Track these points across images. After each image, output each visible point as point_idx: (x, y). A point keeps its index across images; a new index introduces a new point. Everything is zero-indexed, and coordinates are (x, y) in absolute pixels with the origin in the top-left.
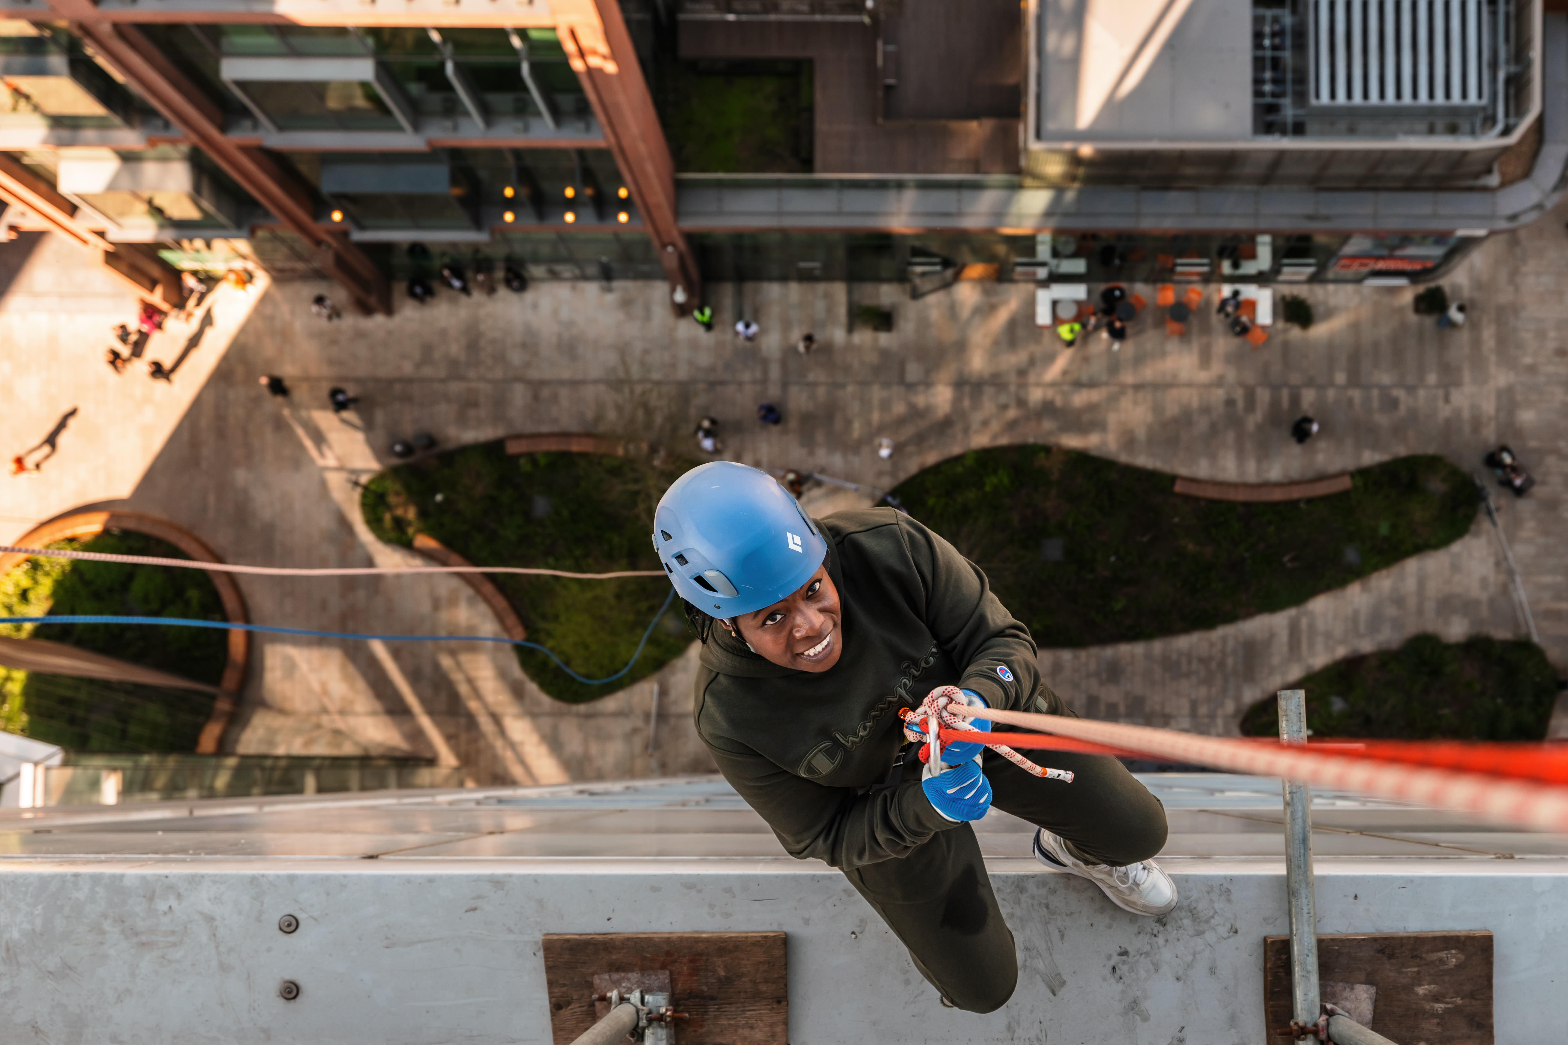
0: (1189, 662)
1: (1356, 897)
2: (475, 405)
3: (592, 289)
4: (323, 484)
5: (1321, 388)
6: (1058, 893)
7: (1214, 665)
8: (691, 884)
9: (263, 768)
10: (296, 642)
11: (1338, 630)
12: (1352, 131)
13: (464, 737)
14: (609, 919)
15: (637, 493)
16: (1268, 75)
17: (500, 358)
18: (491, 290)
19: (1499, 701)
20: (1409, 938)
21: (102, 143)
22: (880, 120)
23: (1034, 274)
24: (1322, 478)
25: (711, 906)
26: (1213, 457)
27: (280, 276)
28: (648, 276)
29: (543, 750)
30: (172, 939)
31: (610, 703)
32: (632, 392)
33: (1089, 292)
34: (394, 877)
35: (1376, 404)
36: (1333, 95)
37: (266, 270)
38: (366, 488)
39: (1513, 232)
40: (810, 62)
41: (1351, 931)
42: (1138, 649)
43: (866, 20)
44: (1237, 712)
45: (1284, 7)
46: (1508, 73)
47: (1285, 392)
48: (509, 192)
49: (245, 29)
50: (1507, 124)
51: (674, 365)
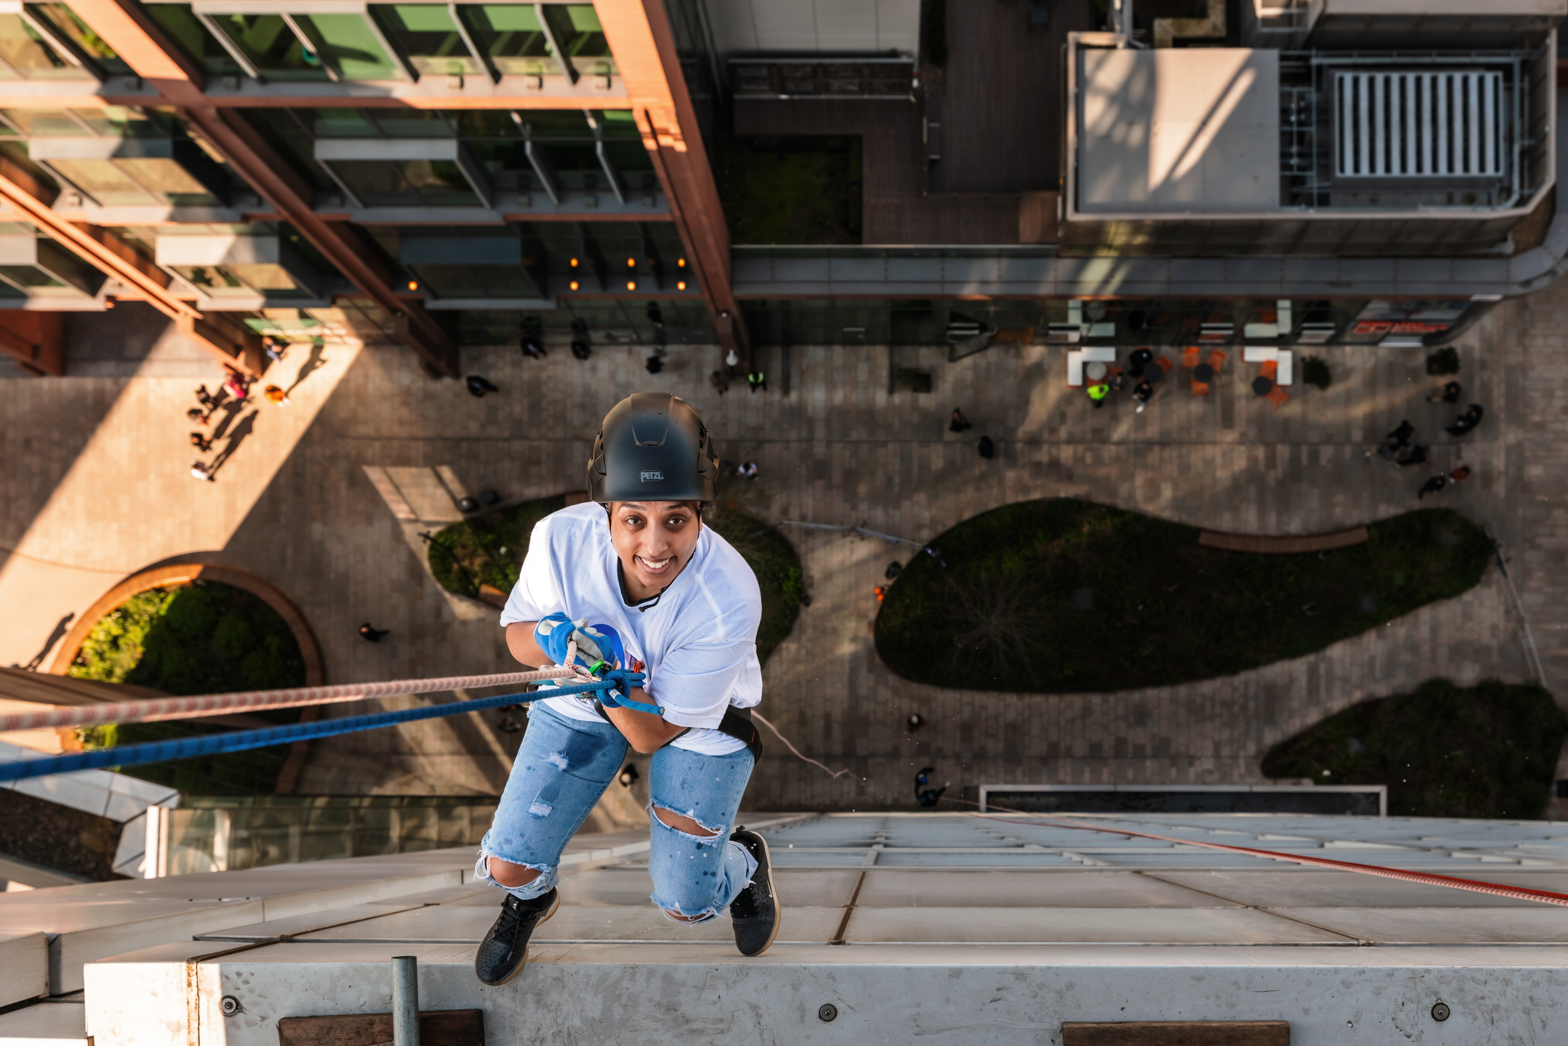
0: (1213, 706)
2: (538, 462)
5: (1339, 445)
7: (1236, 709)
8: (1198, 976)
11: (1355, 675)
12: (1374, 202)
14: (1122, 1009)
16: (1294, 149)
17: (561, 418)
19: (1509, 742)
22: (925, 194)
23: (1066, 337)
24: (1340, 530)
25: (1218, 997)
26: (1235, 511)
27: (372, 342)
28: (700, 341)
30: (720, 1026)
33: (1118, 354)
36: (1357, 168)
37: (357, 336)
38: (434, 541)
39: (1522, 297)
40: (859, 138)
42: (1165, 693)
43: (912, 99)
44: (1259, 753)
45: (1310, 85)
46: (1522, 147)
47: (1305, 449)
48: (574, 262)
49: (343, 112)
50: (1522, 196)
51: (724, 425)
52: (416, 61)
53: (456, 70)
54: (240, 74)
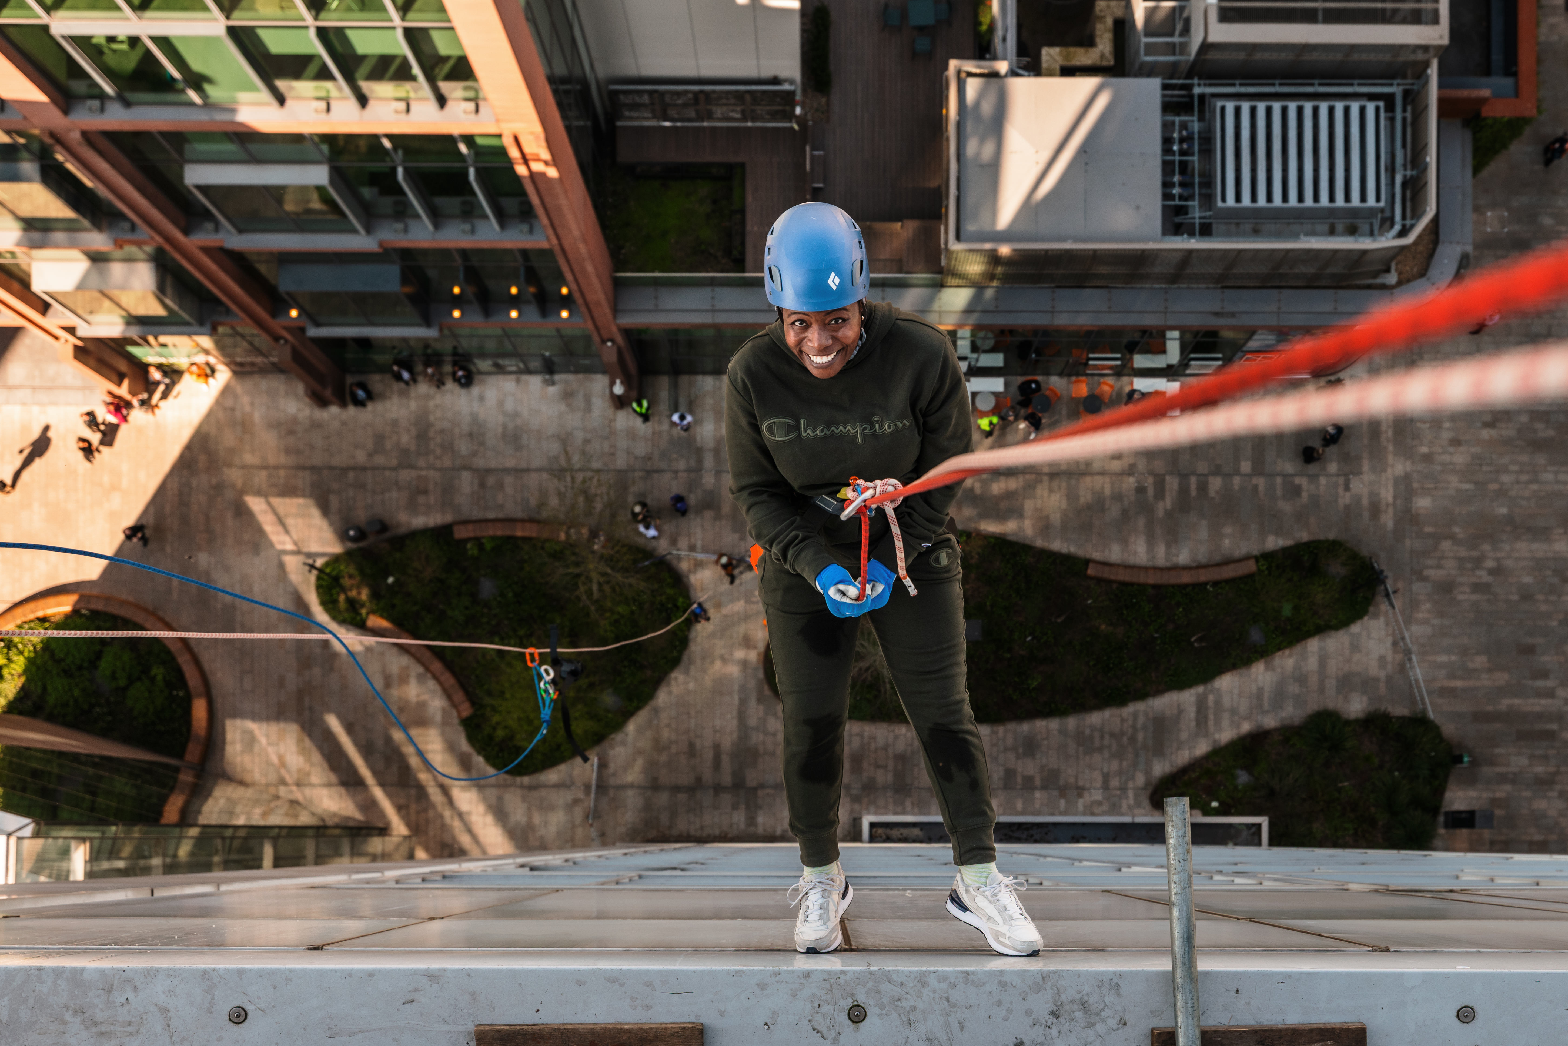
0: (1102, 737)
1: (1237, 991)
2: (426, 492)
3: (535, 382)
4: (281, 566)
5: (1228, 476)
6: (958, 987)
7: (1125, 739)
8: (614, 979)
9: (223, 838)
10: (255, 717)
11: (1244, 706)
12: (1256, 232)
13: (413, 807)
14: (537, 1011)
15: (578, 576)
16: (1176, 179)
17: (449, 447)
18: (440, 383)
19: (1397, 774)
20: (1287, 1030)
21: (71, 245)
24: (1228, 561)
25: (633, 999)
26: (1124, 542)
27: (240, 370)
28: (588, 370)
29: (490, 819)
30: (129, 1029)
31: (552, 776)
32: (573, 478)
33: (1006, 385)
34: (336, 971)
35: (1279, 492)
36: (1238, 198)
37: (227, 365)
38: (321, 570)
40: (742, 165)
41: (1232, 1023)
42: (1054, 724)
43: (796, 127)
44: (1147, 784)
45: (1193, 115)
46: (1405, 176)
47: (1193, 480)
48: (456, 290)
49: (207, 136)
50: (1404, 226)
51: (613, 454)
52: (281, 84)
53: (323, 94)
54: (102, 96)
